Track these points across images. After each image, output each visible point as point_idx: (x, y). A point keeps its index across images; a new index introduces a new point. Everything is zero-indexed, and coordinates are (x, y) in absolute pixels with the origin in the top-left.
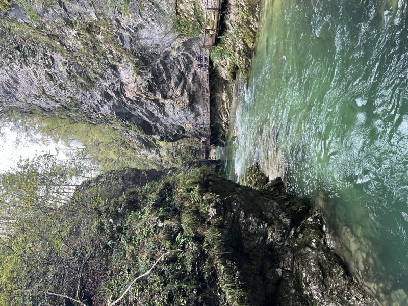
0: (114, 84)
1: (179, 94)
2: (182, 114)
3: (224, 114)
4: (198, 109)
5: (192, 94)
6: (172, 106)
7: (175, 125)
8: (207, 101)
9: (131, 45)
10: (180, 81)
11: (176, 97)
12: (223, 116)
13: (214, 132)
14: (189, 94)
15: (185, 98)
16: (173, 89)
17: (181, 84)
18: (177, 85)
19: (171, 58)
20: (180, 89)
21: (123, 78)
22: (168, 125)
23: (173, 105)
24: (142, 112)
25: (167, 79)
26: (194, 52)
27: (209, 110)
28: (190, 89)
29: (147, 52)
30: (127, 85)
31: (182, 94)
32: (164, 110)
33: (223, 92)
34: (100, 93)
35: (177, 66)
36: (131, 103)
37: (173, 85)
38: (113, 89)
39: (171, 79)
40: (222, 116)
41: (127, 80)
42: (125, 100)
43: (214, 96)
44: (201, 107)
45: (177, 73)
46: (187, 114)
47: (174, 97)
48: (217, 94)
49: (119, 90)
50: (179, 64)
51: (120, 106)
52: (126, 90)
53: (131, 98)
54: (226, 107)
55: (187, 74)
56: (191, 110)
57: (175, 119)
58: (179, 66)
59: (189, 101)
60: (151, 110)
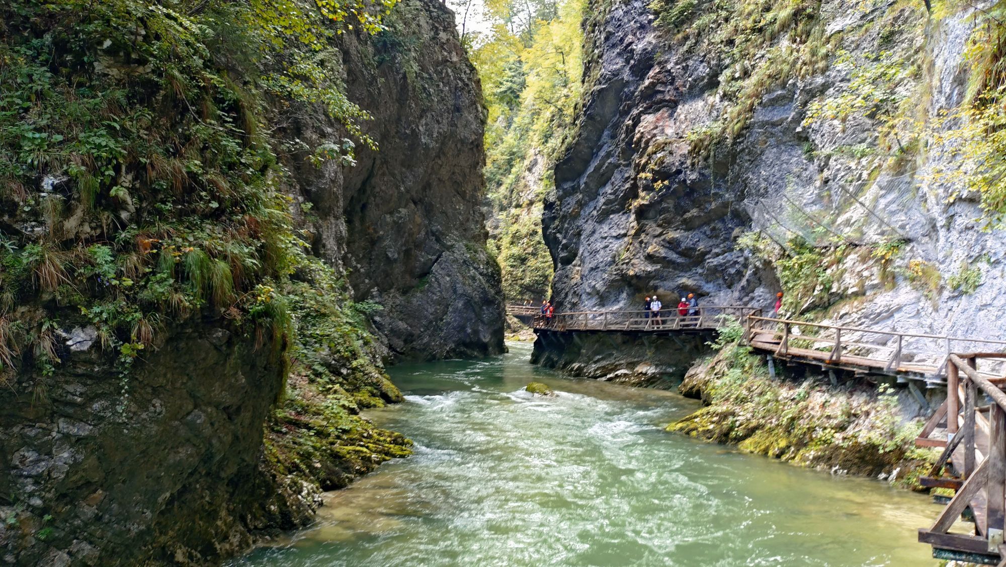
0: (672, 84)
1: (650, 250)
2: (603, 257)
3: (603, 367)
4: (617, 301)
5: (651, 283)
6: (622, 232)
7: (579, 239)
8: (636, 323)
9: (763, 124)
10: (681, 254)
11: (641, 242)
12: (599, 365)
13: (562, 340)
14: (649, 276)
15: (640, 267)
16: (661, 234)
17: (673, 256)
18: (672, 245)
19: (736, 231)
20: (663, 252)
21: (686, 106)
22: (580, 222)
23: (625, 235)
24: (609, 155)
25: (685, 220)
26: (753, 291)
27: (613, 328)
28: (663, 279)
29: (747, 168)
30: (671, 115)
31: (650, 258)
32: (614, 212)
33: (657, 366)
34: (649, 49)
35: (718, 246)
36: (627, 126)
37: (672, 234)
38: (660, 82)
39: (686, 230)
40: (598, 361)
41: (682, 117)
42: (635, 112)
43: (646, 342)
44: (621, 309)
45: (701, 247)
46: (604, 271)
47: (643, 236)
48: (653, 350)
49: (659, 96)
50: (724, 252)
51: (621, 100)
52: (659, 114)
53: (640, 129)
54: (619, 372)
55: (700, 271)
56: (613, 281)
57: (592, 239)
58: (717, 250)
59: (632, 276)
60: (613, 180)
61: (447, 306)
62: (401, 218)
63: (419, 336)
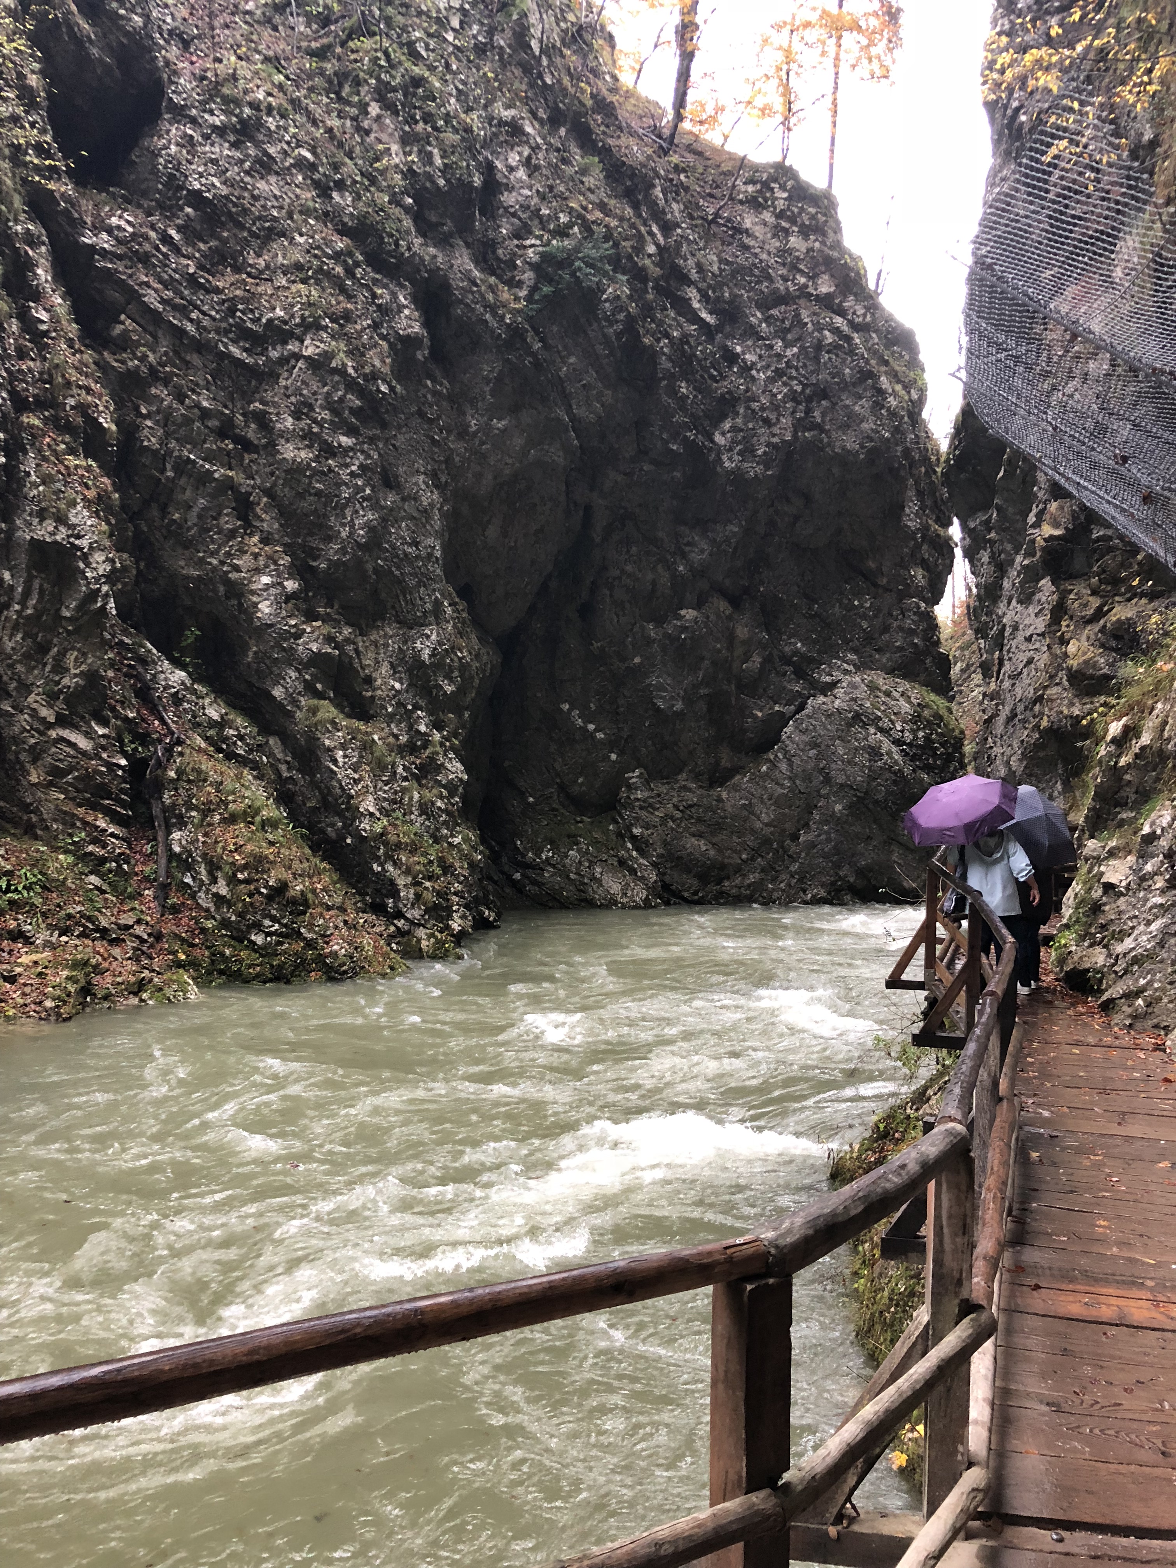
61: (810, 808)
62: (684, 629)
63: (738, 870)
